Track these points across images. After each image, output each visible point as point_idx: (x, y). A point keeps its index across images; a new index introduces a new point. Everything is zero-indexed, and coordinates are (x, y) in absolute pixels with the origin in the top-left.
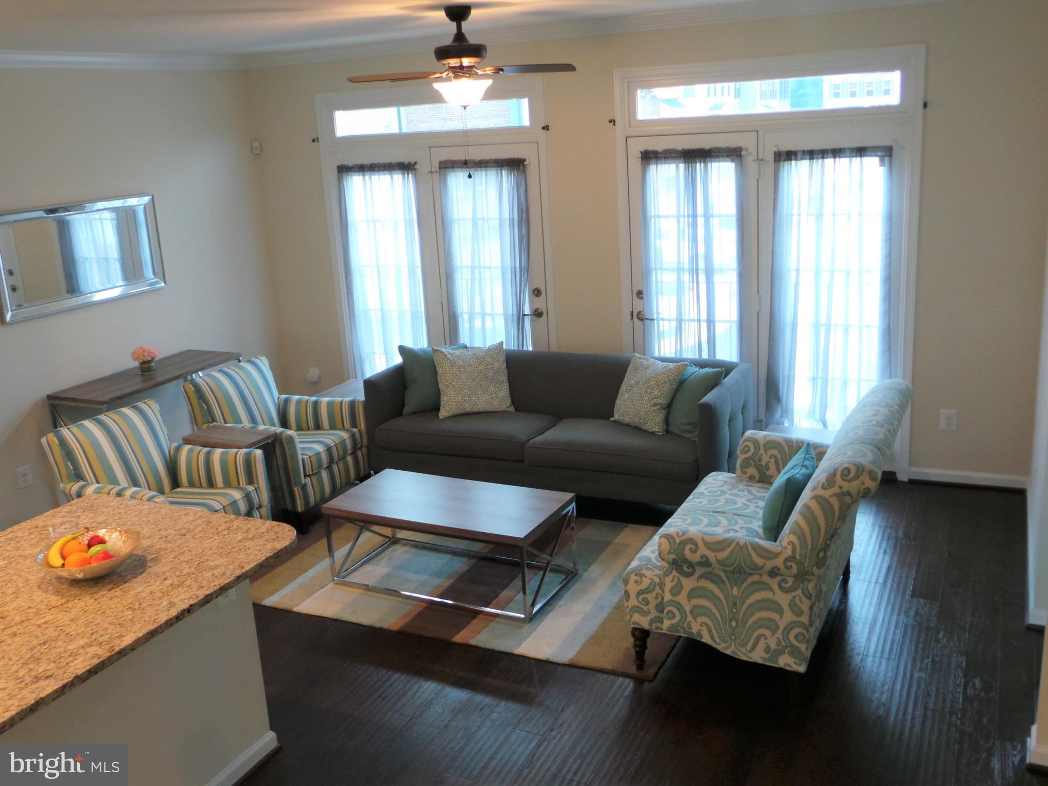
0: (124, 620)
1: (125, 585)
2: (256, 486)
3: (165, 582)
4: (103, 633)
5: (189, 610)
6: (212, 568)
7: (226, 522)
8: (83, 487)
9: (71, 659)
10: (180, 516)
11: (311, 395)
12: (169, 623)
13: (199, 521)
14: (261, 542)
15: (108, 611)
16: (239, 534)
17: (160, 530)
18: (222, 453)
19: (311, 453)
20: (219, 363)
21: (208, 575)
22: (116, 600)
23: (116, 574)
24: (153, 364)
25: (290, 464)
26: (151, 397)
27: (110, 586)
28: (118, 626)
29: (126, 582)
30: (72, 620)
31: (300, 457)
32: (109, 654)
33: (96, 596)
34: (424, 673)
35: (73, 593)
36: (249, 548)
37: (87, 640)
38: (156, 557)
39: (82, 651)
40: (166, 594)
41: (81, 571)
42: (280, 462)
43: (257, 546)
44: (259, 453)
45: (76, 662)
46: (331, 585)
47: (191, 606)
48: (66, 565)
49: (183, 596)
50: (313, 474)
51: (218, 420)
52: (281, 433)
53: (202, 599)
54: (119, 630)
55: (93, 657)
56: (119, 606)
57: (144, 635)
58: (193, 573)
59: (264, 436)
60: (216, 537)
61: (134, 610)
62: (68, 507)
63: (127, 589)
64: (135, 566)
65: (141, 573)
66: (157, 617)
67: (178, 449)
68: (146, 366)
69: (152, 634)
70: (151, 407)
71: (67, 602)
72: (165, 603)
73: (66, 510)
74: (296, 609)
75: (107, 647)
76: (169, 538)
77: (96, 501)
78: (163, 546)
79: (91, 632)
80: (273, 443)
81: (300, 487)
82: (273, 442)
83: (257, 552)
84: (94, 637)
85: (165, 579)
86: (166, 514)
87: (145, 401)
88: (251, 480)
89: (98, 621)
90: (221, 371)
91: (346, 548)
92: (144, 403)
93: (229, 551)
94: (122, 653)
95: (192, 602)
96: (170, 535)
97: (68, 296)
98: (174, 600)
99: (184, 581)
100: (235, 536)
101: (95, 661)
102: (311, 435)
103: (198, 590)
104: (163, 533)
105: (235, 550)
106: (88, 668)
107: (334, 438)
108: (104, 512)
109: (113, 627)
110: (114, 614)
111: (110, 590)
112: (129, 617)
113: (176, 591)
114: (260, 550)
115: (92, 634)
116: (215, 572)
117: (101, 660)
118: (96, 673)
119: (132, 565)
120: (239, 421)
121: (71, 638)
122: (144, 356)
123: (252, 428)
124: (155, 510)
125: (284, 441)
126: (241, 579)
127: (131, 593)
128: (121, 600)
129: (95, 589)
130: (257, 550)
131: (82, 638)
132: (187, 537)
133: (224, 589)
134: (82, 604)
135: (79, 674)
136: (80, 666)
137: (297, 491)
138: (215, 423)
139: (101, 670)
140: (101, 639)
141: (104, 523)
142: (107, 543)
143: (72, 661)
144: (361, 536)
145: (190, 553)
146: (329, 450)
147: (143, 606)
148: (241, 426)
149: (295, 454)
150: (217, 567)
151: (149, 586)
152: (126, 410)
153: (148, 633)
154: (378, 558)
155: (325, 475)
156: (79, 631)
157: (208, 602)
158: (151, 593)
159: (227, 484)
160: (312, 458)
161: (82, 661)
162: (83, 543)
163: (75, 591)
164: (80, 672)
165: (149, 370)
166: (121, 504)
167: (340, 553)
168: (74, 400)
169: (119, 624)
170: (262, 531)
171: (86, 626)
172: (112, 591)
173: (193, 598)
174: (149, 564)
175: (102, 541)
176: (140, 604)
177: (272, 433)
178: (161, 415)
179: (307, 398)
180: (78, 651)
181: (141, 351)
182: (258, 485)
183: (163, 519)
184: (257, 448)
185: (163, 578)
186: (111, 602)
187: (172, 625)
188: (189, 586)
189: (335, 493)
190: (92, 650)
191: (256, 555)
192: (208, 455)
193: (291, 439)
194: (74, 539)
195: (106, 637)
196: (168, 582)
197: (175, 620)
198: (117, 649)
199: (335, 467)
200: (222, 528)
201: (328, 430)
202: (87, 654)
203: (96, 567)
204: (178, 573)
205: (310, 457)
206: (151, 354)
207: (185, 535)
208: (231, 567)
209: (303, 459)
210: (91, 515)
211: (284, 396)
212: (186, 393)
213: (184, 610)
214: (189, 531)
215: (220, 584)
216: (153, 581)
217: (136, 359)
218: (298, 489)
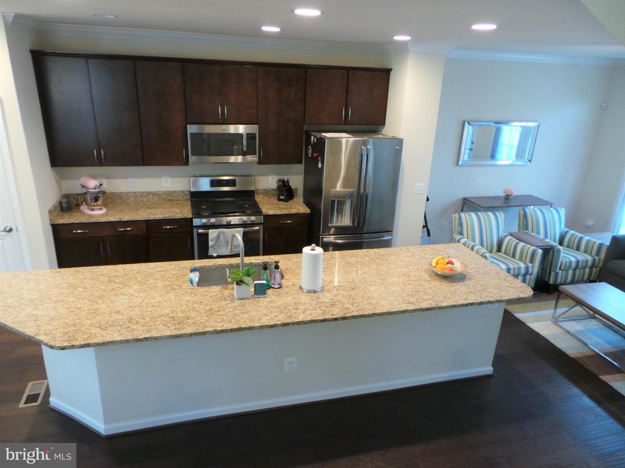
0: (447, 297)
1: (453, 284)
2: (533, 265)
3: (469, 289)
4: (438, 297)
5: (472, 304)
6: (489, 292)
7: (505, 276)
8: (461, 238)
9: (422, 301)
10: (488, 266)
11: (581, 233)
12: (463, 305)
13: (494, 271)
14: (515, 290)
15: (443, 291)
16: (508, 283)
17: (477, 268)
18: (523, 245)
19: (567, 260)
20: (541, 205)
21: (486, 294)
22: (448, 288)
23: (452, 278)
24: (511, 197)
25: (554, 261)
26: (503, 211)
27: (448, 281)
28: (443, 297)
29: (454, 283)
30: (429, 288)
31: (560, 260)
32: (435, 306)
33: (442, 283)
34: (576, 382)
35: (435, 278)
36: (508, 291)
37: (431, 297)
38: (470, 278)
39: (427, 300)
40: (466, 294)
41: (440, 271)
42: (550, 258)
43: (512, 291)
44: (540, 251)
45: (424, 303)
46: (550, 322)
47: (474, 303)
48: (436, 267)
49: (472, 298)
50: (564, 270)
51: (529, 230)
52: (556, 246)
53: (479, 302)
54: (443, 299)
55: (430, 304)
56: (448, 290)
57: (451, 305)
58: (481, 291)
59: (546, 245)
60: (498, 280)
61: (452, 294)
62: (448, 245)
63: (453, 285)
64: (461, 278)
65: (461, 282)
66: (459, 301)
67: (506, 236)
68: (508, 197)
69: (454, 306)
70: (501, 215)
71: (431, 280)
72: (464, 297)
73: (447, 246)
74: (528, 324)
75: (436, 303)
76: (479, 272)
77: (459, 247)
78: (475, 275)
79: (434, 295)
80: (550, 250)
81: (555, 273)
82: (550, 248)
83: (511, 294)
84: (434, 297)
85: (469, 288)
86: (483, 263)
87: (499, 212)
88: (532, 261)
89: (438, 292)
90: (540, 209)
91: (565, 309)
92: (499, 213)
93: (500, 288)
94: (440, 308)
95: (474, 302)
96: (480, 271)
97: (490, 159)
98: (468, 298)
99: (476, 292)
100: (506, 283)
101: (430, 306)
102: (572, 252)
103: (479, 298)
104: (478, 270)
105: (503, 289)
106: (426, 307)
107: (583, 257)
108: (460, 252)
109: (442, 297)
110: (444, 292)
111: (448, 283)
112: (449, 296)
113: (471, 294)
114: (513, 294)
115: (434, 296)
116: (490, 295)
117: (432, 307)
118: (429, 310)
119: (460, 277)
120: (538, 233)
121: (426, 294)
122: (508, 192)
123: (544, 239)
124: (480, 259)
125: (555, 250)
126: (499, 302)
127: (454, 287)
128: (449, 289)
129: (442, 280)
130: (511, 293)
131: (430, 296)
132: (486, 275)
133: (489, 302)
134: (436, 283)
135: (423, 308)
136: (424, 305)
137: (553, 274)
138: (527, 231)
139: (430, 310)
140: (436, 299)
141: (458, 256)
142: (454, 265)
143: (422, 302)
144: (575, 307)
145: (484, 282)
146: (578, 262)
147: (456, 294)
148: (538, 236)
149: (559, 258)
150: (491, 292)
151: (462, 288)
152: (490, 214)
153: (452, 305)
154: (580, 321)
155: (570, 272)
156: (430, 293)
157: (481, 304)
158: (462, 291)
159: (520, 259)
160: (567, 263)
161: (426, 304)
162: (445, 261)
163: (436, 278)
164: (423, 307)
165: (508, 199)
166: (468, 252)
167: (560, 311)
168: (473, 202)
169: (444, 297)
170: (518, 286)
171: (433, 292)
172: (448, 284)
173: (475, 300)
174: (466, 280)
175: (453, 264)
176: (455, 293)
177: (551, 245)
178: (504, 220)
179: (578, 234)
180: (426, 299)
181: (508, 190)
182: (534, 265)
183: (481, 264)
184: (541, 249)
185: (469, 287)
186: (446, 287)
187: (463, 306)
188: (477, 295)
189: (573, 282)
190: (431, 302)
191: (510, 295)
192: (517, 243)
193: (559, 251)
194: (443, 258)
195: (437, 300)
196: (470, 290)
197: (465, 305)
198: (439, 305)
199: (577, 271)
200: (502, 278)
201: (582, 252)
202: (429, 302)
203: (447, 272)
204: (475, 288)
205: (566, 262)
206: (511, 193)
207: (485, 274)
208: (497, 295)
209: (562, 262)
210: (455, 251)
211: (567, 229)
212: (519, 214)
213: (470, 303)
214: (488, 273)
215: (489, 300)
216: (464, 287)
217: (504, 193)
218: (553, 273)
